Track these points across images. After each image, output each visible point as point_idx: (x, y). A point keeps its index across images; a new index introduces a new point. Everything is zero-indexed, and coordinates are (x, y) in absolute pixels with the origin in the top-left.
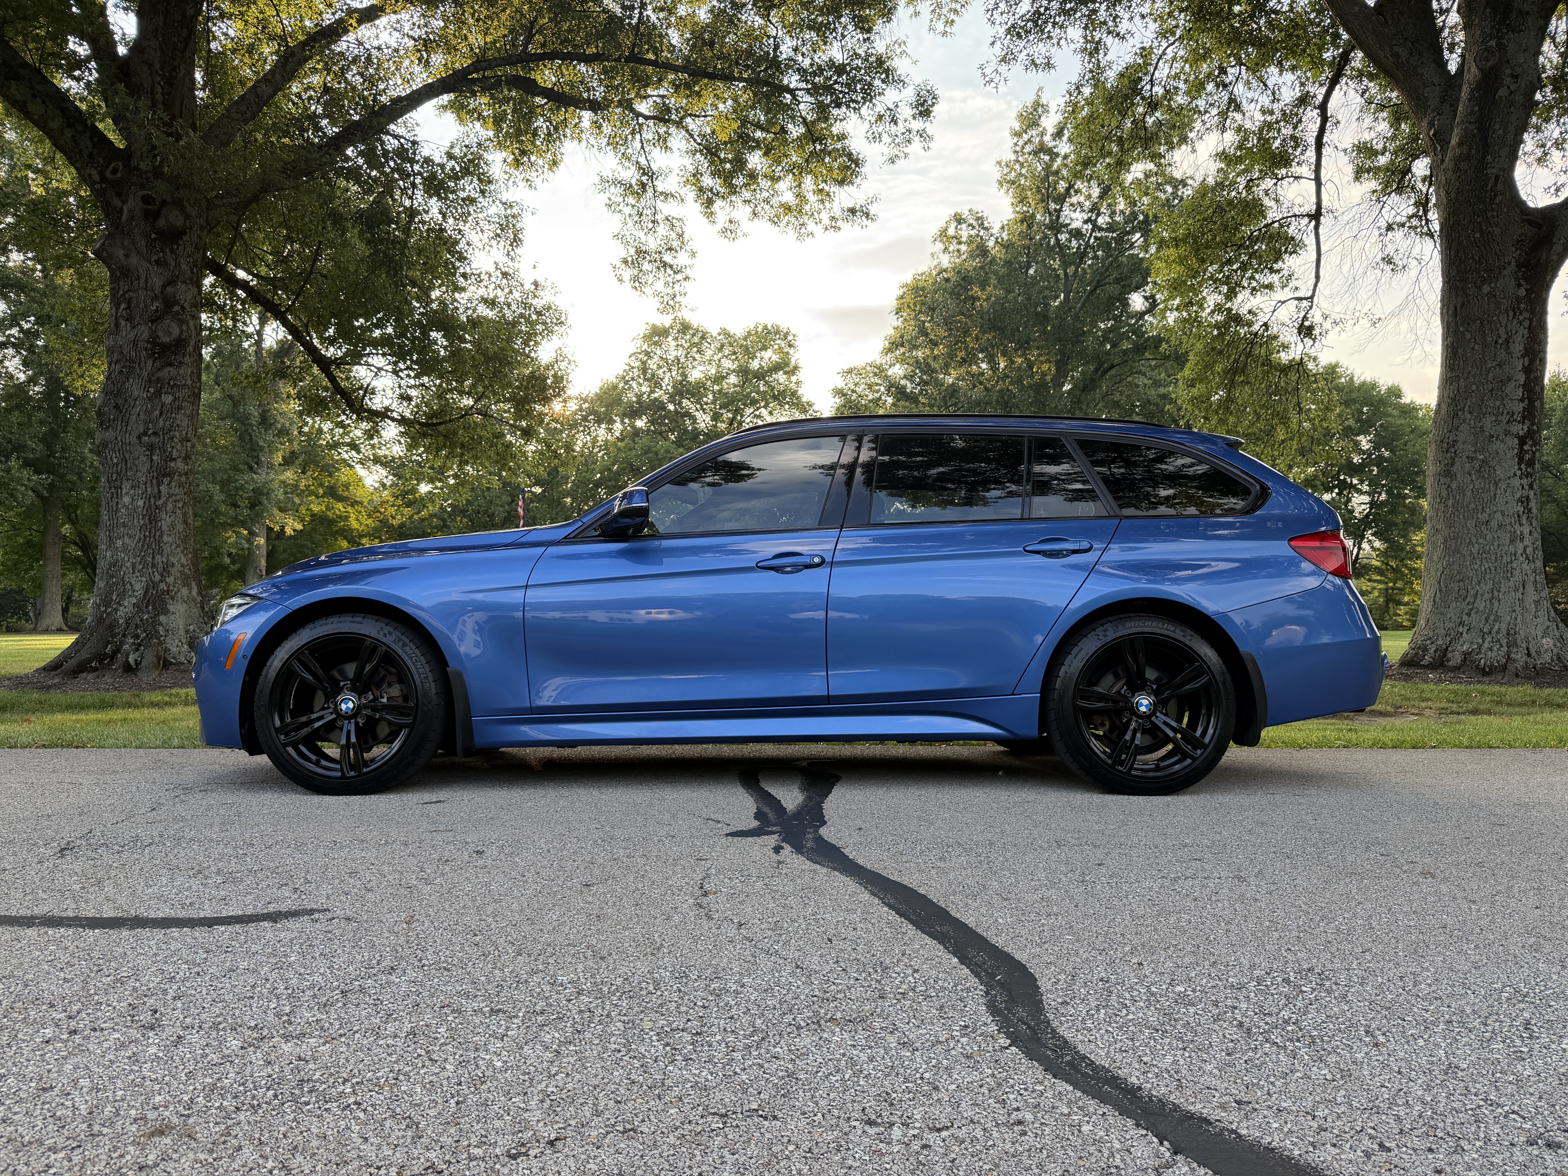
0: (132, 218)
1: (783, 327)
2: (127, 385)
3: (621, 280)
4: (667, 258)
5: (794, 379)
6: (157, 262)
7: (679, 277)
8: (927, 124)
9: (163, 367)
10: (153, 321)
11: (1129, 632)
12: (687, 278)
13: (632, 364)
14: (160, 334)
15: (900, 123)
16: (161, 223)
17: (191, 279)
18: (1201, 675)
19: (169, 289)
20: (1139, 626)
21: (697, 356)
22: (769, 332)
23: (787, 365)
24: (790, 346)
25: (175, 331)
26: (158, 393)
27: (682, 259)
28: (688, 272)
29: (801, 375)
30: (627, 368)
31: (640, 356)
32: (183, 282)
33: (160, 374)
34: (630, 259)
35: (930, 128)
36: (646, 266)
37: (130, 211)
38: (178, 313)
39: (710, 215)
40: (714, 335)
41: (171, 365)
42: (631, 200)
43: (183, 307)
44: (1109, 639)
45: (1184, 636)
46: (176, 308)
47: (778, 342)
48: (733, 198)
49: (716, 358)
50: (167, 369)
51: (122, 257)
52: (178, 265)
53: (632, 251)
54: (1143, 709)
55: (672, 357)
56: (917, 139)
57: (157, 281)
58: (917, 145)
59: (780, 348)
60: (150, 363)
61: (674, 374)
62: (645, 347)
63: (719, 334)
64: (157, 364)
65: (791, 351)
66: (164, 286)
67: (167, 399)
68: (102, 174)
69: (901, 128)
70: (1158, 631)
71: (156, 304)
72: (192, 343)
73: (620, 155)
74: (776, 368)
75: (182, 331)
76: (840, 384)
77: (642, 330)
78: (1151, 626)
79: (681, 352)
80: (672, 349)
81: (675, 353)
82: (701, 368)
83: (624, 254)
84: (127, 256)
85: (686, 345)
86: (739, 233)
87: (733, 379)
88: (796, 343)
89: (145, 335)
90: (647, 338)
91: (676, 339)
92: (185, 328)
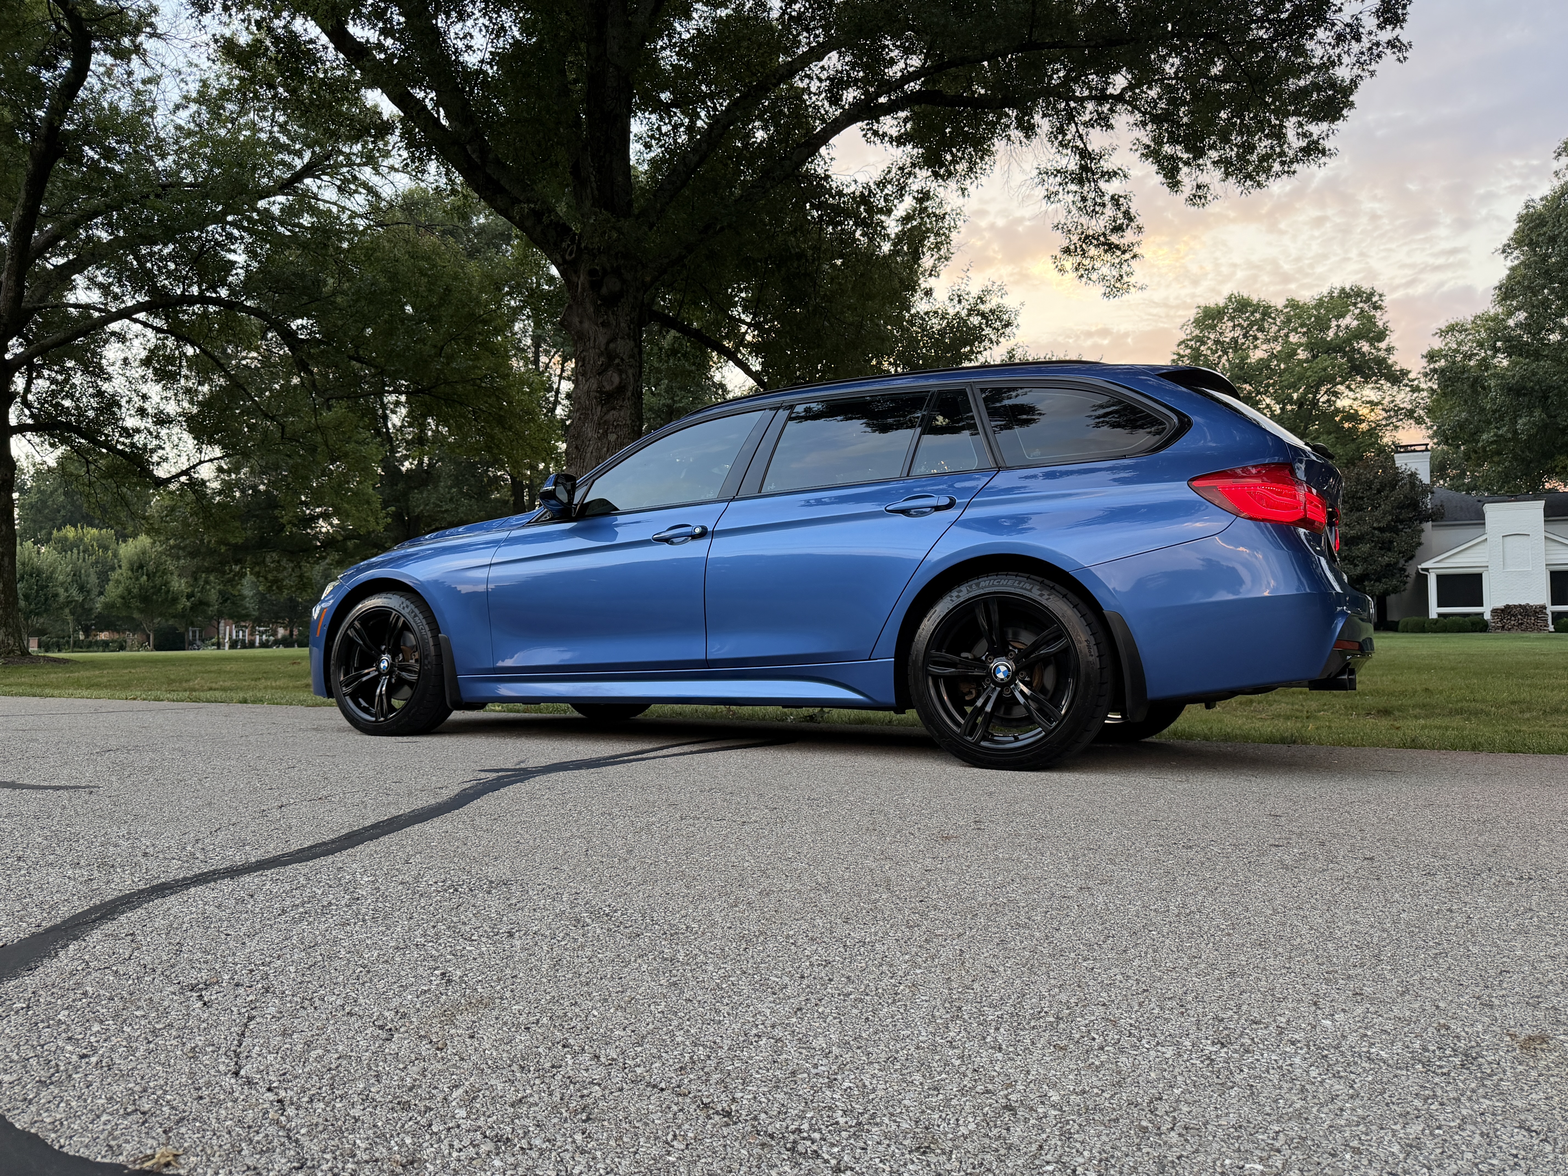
0: (583, 289)
1: (1366, 287)
2: (584, 429)
3: (1062, 270)
4: (1114, 239)
5: (1383, 345)
6: (603, 324)
7: (1127, 256)
8: (1398, 30)
9: (608, 411)
10: (599, 374)
11: (982, 592)
12: (1134, 256)
13: (1182, 352)
14: (605, 384)
15: (1364, 39)
16: (604, 291)
17: (628, 335)
18: (1059, 637)
19: (612, 346)
20: (993, 585)
21: (1259, 335)
22: (1348, 296)
23: (1370, 331)
24: (1376, 307)
25: (616, 380)
26: (605, 433)
27: (1129, 236)
28: (1136, 250)
29: (1391, 340)
30: (1176, 357)
31: (1190, 343)
32: (622, 338)
33: (607, 417)
34: (1072, 247)
35: (1404, 34)
36: (1093, 251)
37: (583, 284)
38: (618, 365)
39: (1174, 184)
40: (1280, 307)
41: (614, 409)
42: (1073, 187)
43: (622, 360)
44: (962, 599)
45: (1041, 595)
46: (617, 361)
47: (1360, 305)
48: (1201, 161)
49: (1282, 333)
50: (613, 412)
51: (578, 324)
52: (618, 324)
53: (1075, 239)
54: (1000, 676)
55: (1227, 340)
56: (1388, 51)
57: (602, 340)
58: (1390, 56)
59: (1362, 311)
60: (599, 408)
61: (1231, 356)
62: (1197, 332)
63: (1286, 307)
64: (604, 409)
65: (1378, 314)
66: (608, 343)
67: (612, 437)
68: (563, 257)
69: (1366, 43)
70: (1012, 590)
71: (602, 359)
72: (631, 388)
73: (1056, 144)
74: (1358, 334)
75: (621, 379)
76: (1437, 344)
77: (1192, 314)
78: (1006, 586)
79: (1238, 332)
80: (1228, 331)
81: (1231, 335)
82: (1265, 347)
83: (1065, 243)
84: (581, 322)
85: (1245, 324)
86: (1209, 198)
87: (1302, 354)
88: (1384, 304)
89: (595, 387)
90: (1197, 322)
91: (1232, 319)
92: (624, 376)
